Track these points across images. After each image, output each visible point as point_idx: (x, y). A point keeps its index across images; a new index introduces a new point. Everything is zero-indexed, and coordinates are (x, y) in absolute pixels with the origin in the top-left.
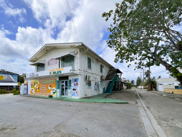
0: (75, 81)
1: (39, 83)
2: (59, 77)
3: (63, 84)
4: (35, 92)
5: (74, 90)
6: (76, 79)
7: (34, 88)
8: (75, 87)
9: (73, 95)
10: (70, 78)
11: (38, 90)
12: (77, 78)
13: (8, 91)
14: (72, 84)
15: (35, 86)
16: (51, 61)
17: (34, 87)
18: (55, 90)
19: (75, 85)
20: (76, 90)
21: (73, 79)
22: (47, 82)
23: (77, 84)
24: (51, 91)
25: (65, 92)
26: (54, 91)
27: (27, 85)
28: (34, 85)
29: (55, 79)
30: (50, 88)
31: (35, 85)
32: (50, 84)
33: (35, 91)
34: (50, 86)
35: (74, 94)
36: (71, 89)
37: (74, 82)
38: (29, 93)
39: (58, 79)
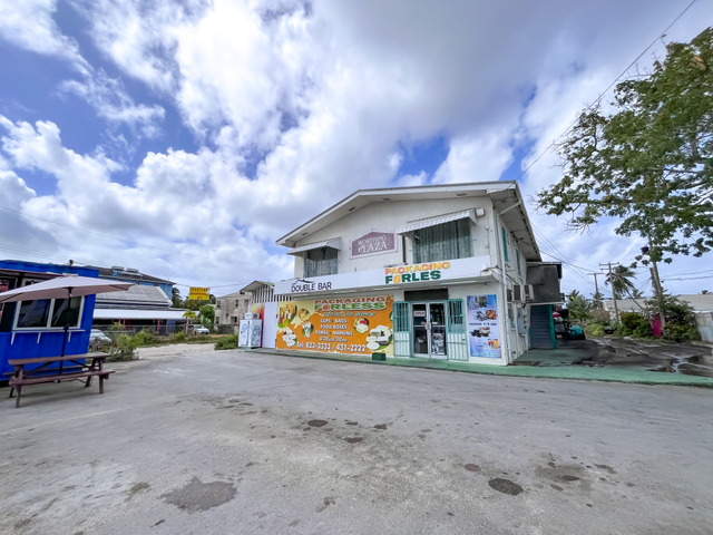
0: (482, 305)
1: (312, 312)
2: (406, 292)
3: (419, 314)
4: (295, 340)
5: (476, 333)
6: (484, 298)
7: (291, 327)
8: (486, 326)
9: (475, 353)
10: (454, 296)
11: (307, 334)
12: (492, 293)
13: (161, 338)
14: (469, 317)
15: (297, 321)
16: (367, 241)
17: (292, 323)
18: (387, 334)
19: (482, 319)
20: (486, 335)
21: (469, 298)
22: (349, 306)
23: (492, 315)
24: (368, 339)
25: (433, 343)
26: (386, 338)
27: (261, 317)
28: (293, 316)
29: (388, 299)
30: (362, 328)
31: (297, 318)
32: (366, 313)
33: (294, 336)
34: (366, 322)
35: (480, 351)
36: (463, 331)
37: (476, 307)
38: (270, 342)
39: (400, 298)
